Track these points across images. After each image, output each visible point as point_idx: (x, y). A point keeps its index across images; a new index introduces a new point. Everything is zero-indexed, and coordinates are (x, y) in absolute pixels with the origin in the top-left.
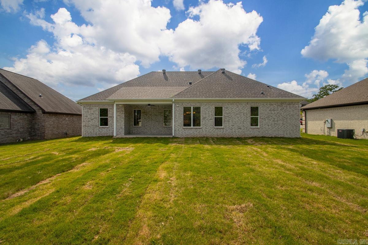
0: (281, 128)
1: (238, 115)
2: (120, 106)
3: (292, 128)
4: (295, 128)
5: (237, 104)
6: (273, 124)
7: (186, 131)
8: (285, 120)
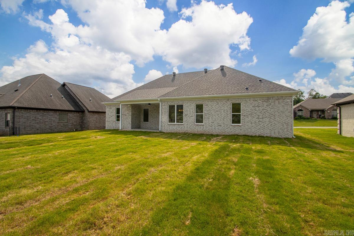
0: (267, 127)
1: (218, 112)
2: (129, 106)
3: (281, 127)
4: (285, 127)
5: (218, 101)
6: (257, 121)
7: (171, 127)
8: (272, 118)
